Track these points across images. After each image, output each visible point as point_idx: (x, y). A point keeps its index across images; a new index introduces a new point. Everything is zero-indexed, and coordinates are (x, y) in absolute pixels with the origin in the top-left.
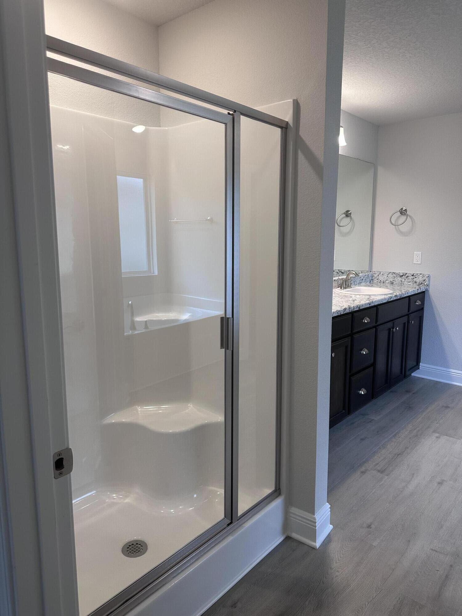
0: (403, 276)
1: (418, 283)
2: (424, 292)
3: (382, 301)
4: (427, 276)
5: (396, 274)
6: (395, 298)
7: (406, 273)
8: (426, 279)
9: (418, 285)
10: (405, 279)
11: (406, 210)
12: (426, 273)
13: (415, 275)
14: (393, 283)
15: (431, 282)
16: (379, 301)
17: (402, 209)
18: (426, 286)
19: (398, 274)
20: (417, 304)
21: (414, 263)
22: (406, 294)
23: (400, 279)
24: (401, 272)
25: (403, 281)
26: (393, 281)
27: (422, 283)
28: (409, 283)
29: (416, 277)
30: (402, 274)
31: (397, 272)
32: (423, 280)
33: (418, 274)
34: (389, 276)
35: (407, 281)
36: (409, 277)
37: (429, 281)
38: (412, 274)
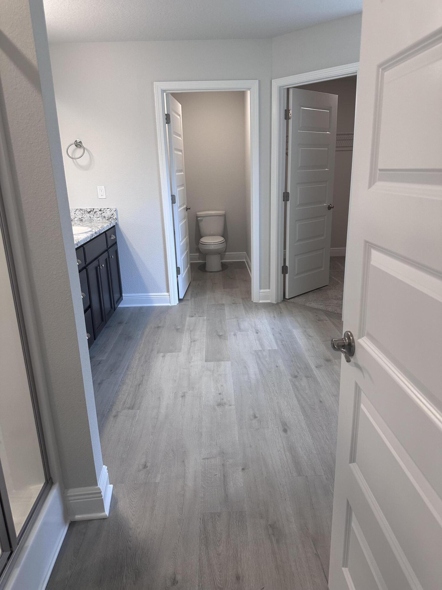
0: (91, 212)
1: (107, 218)
2: (114, 226)
3: (86, 240)
4: (114, 210)
5: (83, 210)
6: (95, 236)
7: (94, 209)
8: (114, 213)
9: (107, 220)
10: (93, 215)
11: (80, 142)
12: (113, 207)
13: (102, 210)
14: (82, 220)
15: (119, 215)
16: (84, 240)
17: (76, 141)
18: (115, 220)
19: (85, 211)
20: (112, 239)
21: (99, 198)
22: (103, 230)
23: (88, 215)
24: (88, 208)
25: (92, 217)
26: (82, 218)
27: (110, 218)
28: (98, 219)
29: (104, 211)
30: (90, 210)
31: (84, 208)
32: (111, 215)
33: (105, 209)
34: (76, 214)
35: (96, 217)
36: (97, 213)
37: (117, 214)
38: (100, 209)
